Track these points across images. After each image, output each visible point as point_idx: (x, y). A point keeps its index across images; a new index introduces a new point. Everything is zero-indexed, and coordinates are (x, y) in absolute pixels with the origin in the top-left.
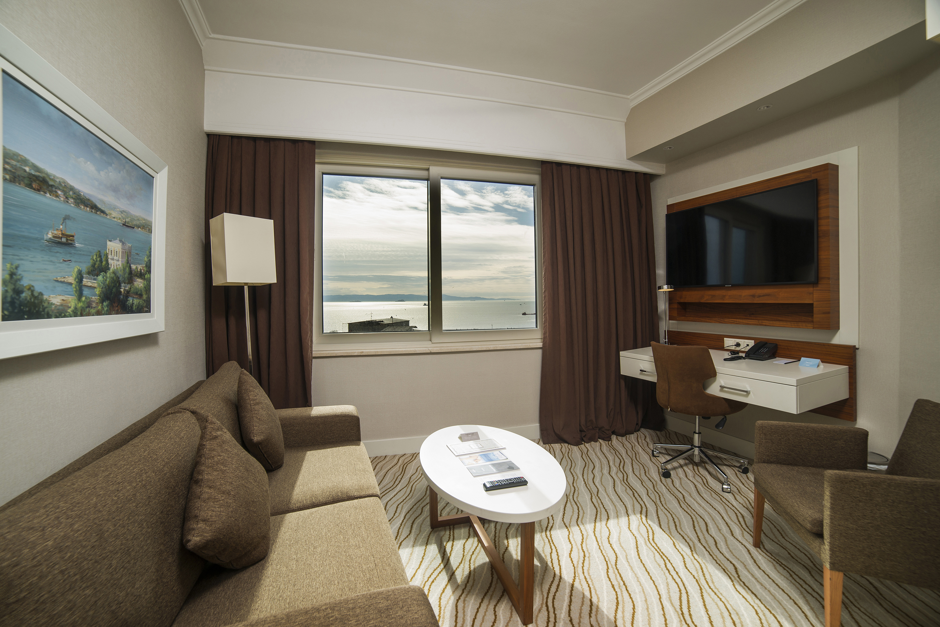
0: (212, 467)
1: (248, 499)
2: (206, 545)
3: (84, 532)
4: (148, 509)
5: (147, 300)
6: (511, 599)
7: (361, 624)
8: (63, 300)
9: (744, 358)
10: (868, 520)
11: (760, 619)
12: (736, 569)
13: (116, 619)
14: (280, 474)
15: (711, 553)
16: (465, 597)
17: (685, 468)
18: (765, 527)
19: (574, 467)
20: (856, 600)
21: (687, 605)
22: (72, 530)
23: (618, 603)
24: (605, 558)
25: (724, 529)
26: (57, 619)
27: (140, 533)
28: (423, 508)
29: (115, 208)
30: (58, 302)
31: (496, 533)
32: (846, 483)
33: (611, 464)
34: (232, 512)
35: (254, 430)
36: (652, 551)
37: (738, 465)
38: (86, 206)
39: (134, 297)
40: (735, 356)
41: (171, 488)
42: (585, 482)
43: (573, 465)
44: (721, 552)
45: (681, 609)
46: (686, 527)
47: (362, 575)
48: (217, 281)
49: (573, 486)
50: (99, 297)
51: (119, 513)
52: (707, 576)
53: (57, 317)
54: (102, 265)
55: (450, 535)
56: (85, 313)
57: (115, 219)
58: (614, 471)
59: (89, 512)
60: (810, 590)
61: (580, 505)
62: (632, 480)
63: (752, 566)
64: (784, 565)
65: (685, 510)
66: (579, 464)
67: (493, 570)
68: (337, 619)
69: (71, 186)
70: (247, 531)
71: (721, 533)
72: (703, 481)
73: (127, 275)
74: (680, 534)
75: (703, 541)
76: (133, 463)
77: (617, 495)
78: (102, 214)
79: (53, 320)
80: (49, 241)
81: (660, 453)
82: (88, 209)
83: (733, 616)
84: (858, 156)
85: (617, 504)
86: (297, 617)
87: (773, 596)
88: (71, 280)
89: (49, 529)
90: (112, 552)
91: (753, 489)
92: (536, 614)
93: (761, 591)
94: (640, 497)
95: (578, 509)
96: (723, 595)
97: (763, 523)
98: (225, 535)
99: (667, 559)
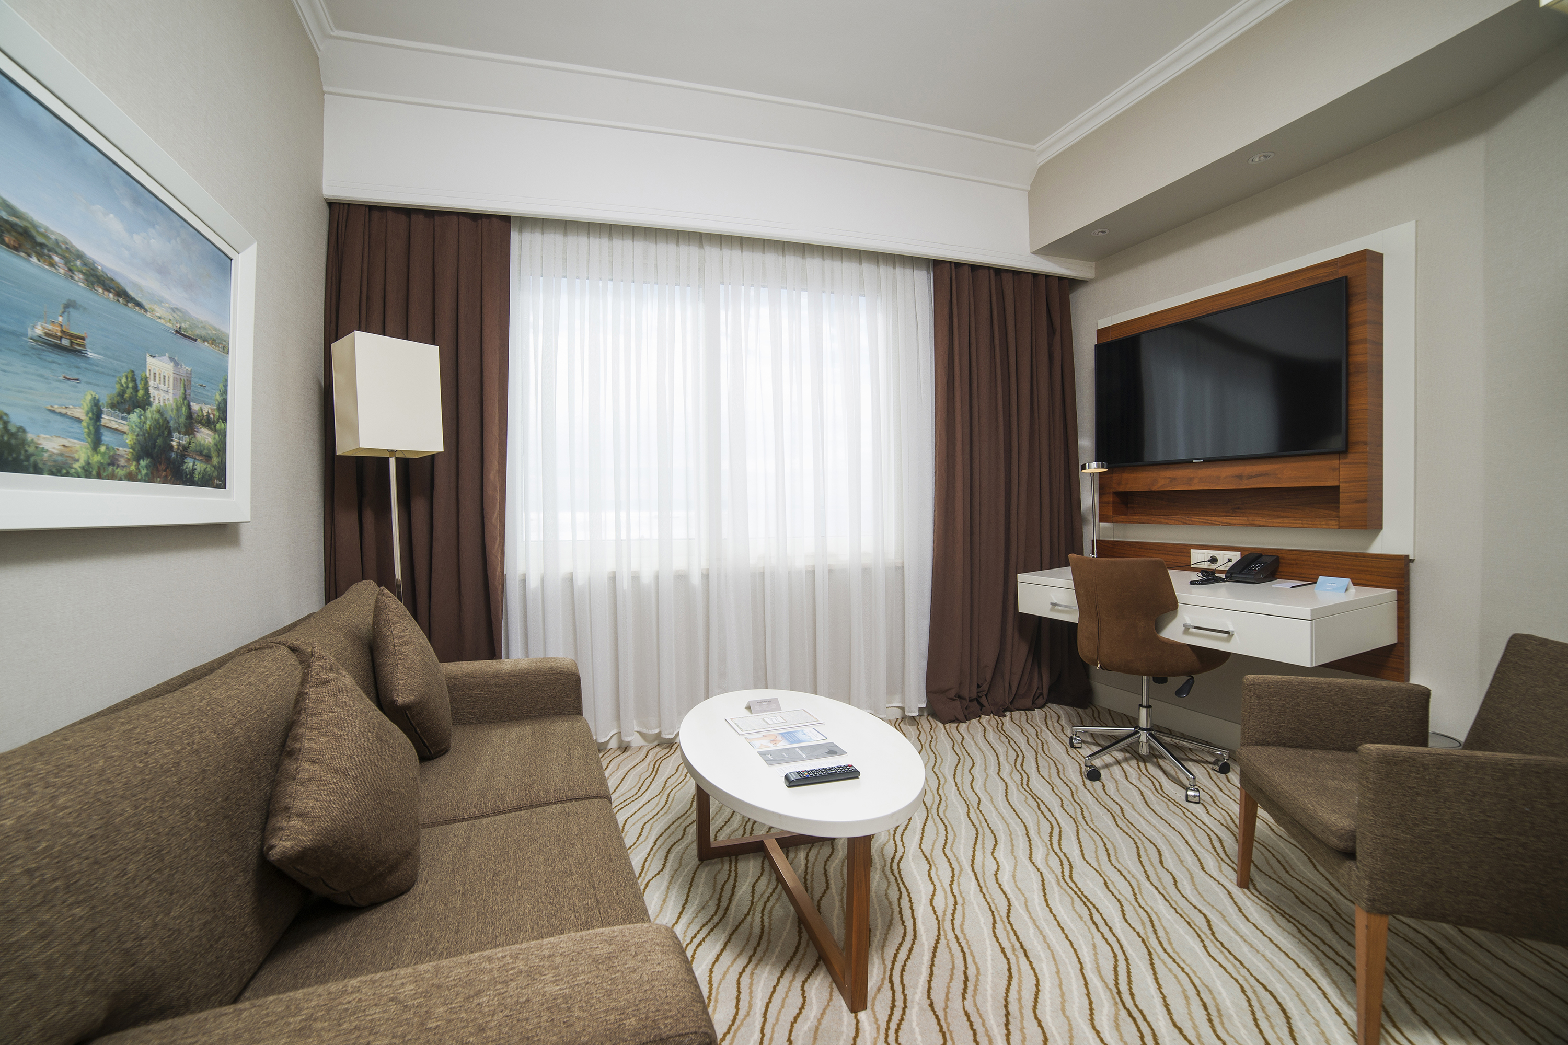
0: (319, 729)
1: (380, 786)
2: (303, 856)
3: (77, 811)
4: (200, 789)
5: (219, 467)
6: (831, 971)
7: (562, 979)
8: (64, 446)
9: (1223, 580)
10: (1430, 825)
11: (1249, 1000)
12: (1208, 921)
13: (133, 965)
14: (443, 763)
15: (1167, 897)
16: (754, 969)
17: (1124, 765)
18: (1256, 855)
19: (940, 765)
20: (1407, 969)
21: (1126, 979)
22: (52, 806)
23: (1010, 977)
24: (990, 907)
25: (1190, 859)
26: (16, 952)
27: (184, 826)
28: (686, 828)
29: (161, 302)
30: (54, 448)
31: (807, 867)
32: (1395, 764)
33: (1002, 759)
34: (350, 804)
35: (398, 686)
36: (1069, 895)
37: (1212, 759)
38: (107, 289)
39: (195, 459)
40: (1209, 577)
41: (246, 762)
42: (958, 788)
43: (939, 761)
44: (1183, 896)
45: (1117, 985)
46: (1126, 857)
47: (573, 917)
48: (343, 447)
49: (938, 793)
50: (131, 450)
51: (144, 789)
52: (1161, 933)
53: (52, 473)
54: (137, 395)
55: (730, 871)
56: (105, 474)
57: (162, 321)
58: (1007, 770)
59: (88, 782)
60: (1331, 954)
61: (949, 823)
62: (1037, 784)
63: (1235, 917)
64: (1288, 915)
65: (1124, 831)
66: (949, 760)
67: (802, 926)
68: (521, 972)
69: (78, 251)
70: (377, 839)
71: (1183, 866)
72: (1154, 785)
73: (182, 419)
74: (1115, 867)
75: (1153, 878)
76: (178, 715)
77: (1012, 807)
78: (137, 308)
79: (45, 478)
80: (38, 339)
81: (1083, 742)
82: (111, 295)
83: (1202, 995)
84: (1416, 236)
85: (1011, 821)
86: (452, 969)
87: (1270, 963)
88: (80, 413)
89: (10, 801)
90: (129, 849)
91: (1238, 797)
92: (873, 995)
93: (1250, 955)
94: (1049, 811)
95: (946, 830)
96: (1188, 963)
97: (1254, 849)
98: (336, 842)
99: (1094, 906)
